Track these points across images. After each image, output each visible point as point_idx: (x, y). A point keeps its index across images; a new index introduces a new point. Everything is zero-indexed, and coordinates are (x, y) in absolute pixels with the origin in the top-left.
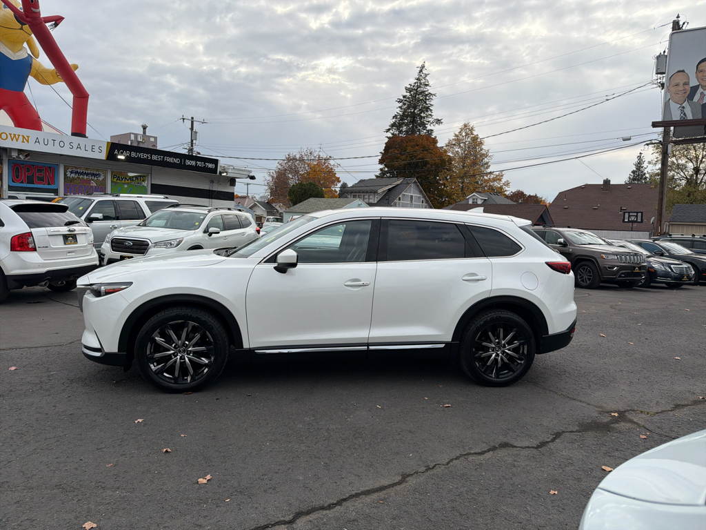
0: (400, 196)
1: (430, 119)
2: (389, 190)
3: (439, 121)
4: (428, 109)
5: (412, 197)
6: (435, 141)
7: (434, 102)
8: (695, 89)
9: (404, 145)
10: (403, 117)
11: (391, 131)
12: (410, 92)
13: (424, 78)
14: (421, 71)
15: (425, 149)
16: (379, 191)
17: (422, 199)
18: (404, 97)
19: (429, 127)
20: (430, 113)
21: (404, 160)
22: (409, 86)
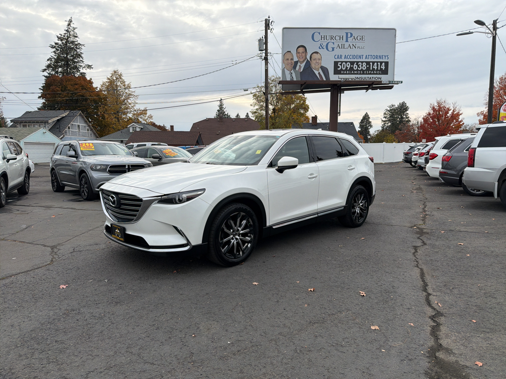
0: (70, 125)
1: (81, 64)
2: (58, 120)
3: (89, 67)
4: (79, 56)
5: (79, 126)
6: (90, 82)
7: (83, 50)
8: (296, 63)
9: (64, 83)
10: (57, 61)
11: (47, 71)
12: (62, 40)
13: (73, 31)
14: (69, 25)
15: (83, 88)
16: (50, 121)
17: (87, 128)
18: (56, 44)
19: (82, 71)
20: (81, 59)
21: (65, 96)
22: (60, 36)
